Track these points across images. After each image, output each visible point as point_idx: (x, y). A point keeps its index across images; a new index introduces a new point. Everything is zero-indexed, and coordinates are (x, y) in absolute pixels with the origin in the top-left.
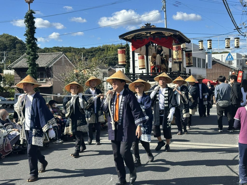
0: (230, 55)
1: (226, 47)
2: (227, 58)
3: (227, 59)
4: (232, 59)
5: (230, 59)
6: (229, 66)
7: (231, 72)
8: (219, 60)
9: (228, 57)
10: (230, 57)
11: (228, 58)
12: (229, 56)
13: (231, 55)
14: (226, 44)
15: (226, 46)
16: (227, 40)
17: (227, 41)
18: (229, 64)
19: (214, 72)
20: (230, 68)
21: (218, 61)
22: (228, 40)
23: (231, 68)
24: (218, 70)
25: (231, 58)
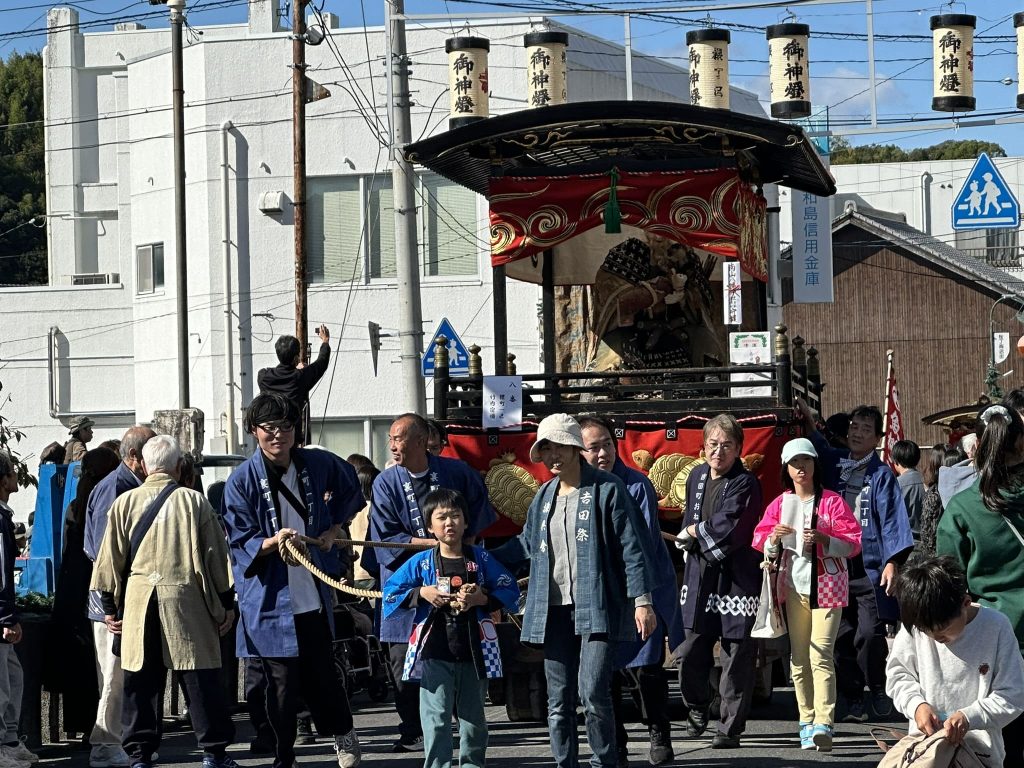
0: (988, 177)
1: (936, 101)
2: (961, 201)
3: (964, 214)
4: (1005, 213)
5: (992, 213)
6: (987, 276)
7: (1006, 336)
8: (899, 223)
9: (967, 192)
10: (992, 192)
11: (975, 199)
12: (980, 189)
13: (997, 180)
14: (939, 74)
15: (941, 93)
16: (950, 37)
17: (945, 43)
18: (991, 255)
19: (852, 336)
20: (997, 296)
21: (891, 235)
22: (956, 33)
23: (1009, 302)
24: (888, 312)
25: (1000, 200)
